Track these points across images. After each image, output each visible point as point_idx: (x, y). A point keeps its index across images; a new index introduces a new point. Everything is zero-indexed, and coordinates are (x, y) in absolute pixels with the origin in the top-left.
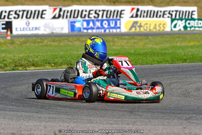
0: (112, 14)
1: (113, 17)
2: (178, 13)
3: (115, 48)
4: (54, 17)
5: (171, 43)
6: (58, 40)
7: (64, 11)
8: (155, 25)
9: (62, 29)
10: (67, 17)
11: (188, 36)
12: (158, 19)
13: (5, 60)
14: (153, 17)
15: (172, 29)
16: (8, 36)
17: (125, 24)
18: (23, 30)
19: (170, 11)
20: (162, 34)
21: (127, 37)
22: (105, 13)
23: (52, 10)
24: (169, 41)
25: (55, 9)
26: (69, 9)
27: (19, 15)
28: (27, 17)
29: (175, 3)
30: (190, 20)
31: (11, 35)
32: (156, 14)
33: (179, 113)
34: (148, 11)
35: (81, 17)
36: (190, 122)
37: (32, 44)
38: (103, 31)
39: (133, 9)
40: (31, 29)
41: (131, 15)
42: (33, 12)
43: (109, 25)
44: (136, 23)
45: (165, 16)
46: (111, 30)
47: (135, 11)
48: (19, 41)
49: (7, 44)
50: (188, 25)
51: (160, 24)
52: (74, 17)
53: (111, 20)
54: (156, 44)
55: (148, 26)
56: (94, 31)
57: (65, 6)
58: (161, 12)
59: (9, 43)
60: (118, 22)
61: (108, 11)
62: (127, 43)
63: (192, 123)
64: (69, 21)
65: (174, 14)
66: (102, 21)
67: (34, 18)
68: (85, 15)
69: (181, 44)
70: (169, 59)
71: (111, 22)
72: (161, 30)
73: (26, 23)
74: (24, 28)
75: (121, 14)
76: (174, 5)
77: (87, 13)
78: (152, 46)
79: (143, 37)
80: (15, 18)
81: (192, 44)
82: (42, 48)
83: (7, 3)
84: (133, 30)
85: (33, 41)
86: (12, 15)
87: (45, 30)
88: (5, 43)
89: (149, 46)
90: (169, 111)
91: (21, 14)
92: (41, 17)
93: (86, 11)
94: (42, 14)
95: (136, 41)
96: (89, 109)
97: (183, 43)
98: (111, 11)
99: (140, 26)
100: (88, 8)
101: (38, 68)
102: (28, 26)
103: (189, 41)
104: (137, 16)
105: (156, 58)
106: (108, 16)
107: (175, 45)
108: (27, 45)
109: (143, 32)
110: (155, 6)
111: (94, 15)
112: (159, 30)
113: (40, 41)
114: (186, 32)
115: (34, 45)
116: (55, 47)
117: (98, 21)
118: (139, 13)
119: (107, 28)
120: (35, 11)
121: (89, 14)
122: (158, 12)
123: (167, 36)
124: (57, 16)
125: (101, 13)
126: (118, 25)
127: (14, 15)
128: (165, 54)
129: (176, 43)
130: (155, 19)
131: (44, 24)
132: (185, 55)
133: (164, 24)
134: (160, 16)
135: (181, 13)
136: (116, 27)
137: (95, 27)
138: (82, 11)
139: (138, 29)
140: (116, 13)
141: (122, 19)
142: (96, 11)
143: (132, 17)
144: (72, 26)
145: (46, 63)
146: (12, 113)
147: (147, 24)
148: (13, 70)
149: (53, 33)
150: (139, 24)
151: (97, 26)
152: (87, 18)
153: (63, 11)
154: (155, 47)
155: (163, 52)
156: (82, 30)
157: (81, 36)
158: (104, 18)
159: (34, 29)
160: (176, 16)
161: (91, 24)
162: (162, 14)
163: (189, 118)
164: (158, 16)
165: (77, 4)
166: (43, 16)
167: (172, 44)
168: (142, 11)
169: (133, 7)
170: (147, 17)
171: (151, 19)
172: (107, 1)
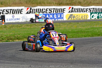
1: (59, 12)
3: (61, 29)
4: (27, 13)
5: (91, 26)
6: (30, 25)
7: (33, 9)
8: (82, 16)
10: (34, 13)
11: (100, 22)
12: (83, 13)
13: (2, 37)
14: (81, 12)
16: (3, 23)
17: (66, 16)
18: (11, 20)
19: (90, 9)
20: (86, 21)
21: (67, 23)
22: (55, 10)
23: (27, 9)
25: (28, 9)
27: (8, 12)
28: (12, 13)
29: (93, 4)
31: (5, 23)
32: (82, 10)
33: (97, 63)
35: (42, 12)
39: (70, 8)
41: (69, 11)
42: (16, 10)
45: (87, 11)
46: (58, 19)
47: (71, 9)
48: (9, 26)
51: (85, 16)
53: (58, 14)
54: (83, 26)
55: (78, 17)
57: (33, 7)
59: (4, 27)
60: (62, 15)
62: (67, 26)
65: (92, 10)
66: (53, 14)
67: (16, 13)
68: (44, 11)
69: (96, 26)
71: (58, 15)
72: (85, 19)
73: (12, 16)
74: (11, 19)
76: (92, 5)
79: (76, 23)
80: (6, 13)
82: (21, 30)
83: (2, 5)
85: (17, 26)
87: (22, 20)
88: (2, 27)
89: (79, 27)
92: (21, 13)
93: (45, 9)
95: (72, 25)
97: (97, 26)
98: (58, 9)
99: (74, 17)
100: (46, 8)
101: (20, 40)
103: (101, 25)
104: (72, 11)
105: (83, 34)
106: (57, 12)
107: (93, 27)
108: (13, 28)
109: (75, 20)
110: (82, 6)
111: (49, 11)
113: (20, 26)
114: (98, 20)
115: (17, 28)
116: (28, 29)
117: (51, 14)
119: (56, 18)
121: (46, 11)
123: (88, 22)
124: (29, 12)
125: (53, 10)
126: (62, 17)
127: (6, 12)
129: (94, 26)
131: (22, 16)
132: (99, 32)
133: (87, 16)
141: (64, 13)
142: (50, 9)
145: (24, 38)
146: (8, 64)
147: (78, 16)
148: (7, 41)
149: (27, 21)
150: (73, 16)
152: (45, 13)
154: (83, 28)
158: (55, 13)
159: (17, 19)
160: (93, 11)
162: (85, 10)
165: (40, 6)
166: (22, 12)
170: (77, 12)
172: (56, 4)
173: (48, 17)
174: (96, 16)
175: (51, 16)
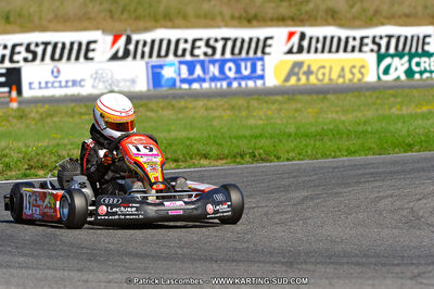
0: (246, 45)
3: (252, 122)
4: (115, 57)
5: (377, 109)
7: (137, 42)
8: (343, 69)
9: (133, 82)
10: (143, 56)
11: (415, 92)
12: (349, 56)
13: (5, 156)
14: (337, 51)
15: (379, 78)
16: (11, 100)
17: (275, 69)
18: (46, 87)
19: (374, 38)
20: (359, 90)
21: (280, 98)
22: (230, 44)
23: (110, 38)
24: (374, 104)
26: (148, 37)
27: (35, 54)
28: (53, 58)
29: (387, 18)
31: (20, 99)
33: (398, 265)
36: (421, 283)
37: (66, 119)
38: (225, 84)
39: (291, 35)
41: (287, 48)
42: (68, 46)
43: (238, 70)
44: (299, 65)
45: (364, 48)
46: (243, 84)
47: (295, 39)
48: (37, 112)
49: (10, 118)
51: (354, 67)
52: (159, 56)
53: (243, 60)
54: (345, 112)
55: (327, 71)
56: (206, 85)
57: (138, 31)
58: (354, 39)
59: (14, 117)
60: (259, 64)
61: (235, 40)
62: (280, 110)
63: (426, 285)
64: (147, 63)
66: (223, 63)
67: (69, 58)
68: (184, 50)
69: (401, 110)
70: (372, 145)
71: (243, 65)
72: (355, 80)
73: (53, 72)
74: (47, 83)
75: (265, 46)
76: (383, 24)
77: (188, 46)
78: (334, 115)
79: (315, 97)
80: (26, 60)
81: (425, 109)
83: (9, 27)
84: (293, 80)
85: (69, 111)
86: (19, 53)
87: (93, 86)
88: (6, 118)
89: (329, 116)
90: (373, 260)
91: (40, 50)
92: (86, 58)
93: (186, 41)
94: (87, 50)
95: (299, 106)
96: (195, 260)
97: (404, 108)
98: (243, 41)
99: (309, 73)
100: (191, 34)
102: (56, 77)
103: (419, 104)
104: (300, 50)
105: (345, 144)
106: (237, 51)
107: (387, 112)
108: (56, 119)
109: (314, 85)
110: (341, 26)
112: (350, 80)
113: (82, 111)
114: (411, 83)
115: (71, 120)
117: (213, 62)
118: (305, 43)
119: (235, 79)
120: (72, 44)
122: (347, 39)
123: (368, 94)
124: (120, 54)
125: (219, 46)
126: (259, 72)
127: (24, 54)
128: (365, 133)
129: (390, 108)
130: (341, 54)
131: (94, 71)
132: (409, 135)
133: (363, 67)
134: (353, 47)
136: (254, 75)
137: (207, 77)
138: (178, 41)
139: (303, 79)
140: (253, 45)
141: (266, 57)
142: (208, 40)
143: (290, 52)
144: (156, 77)
146: (24, 271)
147: (323, 67)
148: (26, 176)
150: (305, 68)
151: (211, 75)
152: (188, 57)
153: (133, 42)
154: (343, 118)
155: (360, 128)
156: (178, 84)
157: (175, 97)
158: (228, 55)
159: (70, 84)
160: (388, 48)
161: (198, 71)
163: (419, 275)
164: (349, 48)
165: (166, 27)
166: (91, 55)
167: (380, 112)
168: (311, 38)
169: (293, 29)
170: (323, 51)
171: (333, 56)
172: (233, 18)
174: (399, 67)
175: (211, 67)
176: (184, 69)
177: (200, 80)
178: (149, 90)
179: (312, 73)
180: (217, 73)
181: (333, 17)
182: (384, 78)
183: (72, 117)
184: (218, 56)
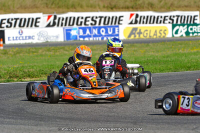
1: (112, 24)
2: (180, 18)
4: (49, 26)
5: (172, 50)
6: (54, 49)
7: (59, 18)
8: (156, 31)
9: (57, 37)
10: (62, 25)
11: (190, 42)
12: (159, 25)
15: (173, 36)
17: (124, 31)
18: (16, 39)
19: (171, 17)
20: (164, 41)
21: (127, 45)
22: (103, 19)
23: (47, 17)
24: (171, 48)
25: (49, 17)
27: (11, 24)
28: (20, 26)
29: (176, 7)
30: (192, 25)
31: (4, 45)
32: (156, 20)
33: (186, 123)
34: (148, 17)
35: (77, 24)
37: (26, 54)
38: (100, 38)
39: (132, 15)
40: (24, 38)
41: (130, 22)
42: (27, 20)
43: (107, 32)
44: (135, 29)
45: (166, 22)
47: (134, 17)
48: (13, 51)
50: (190, 31)
51: (161, 30)
52: (69, 25)
53: (109, 27)
54: (158, 51)
55: (148, 32)
56: (91, 39)
57: (60, 13)
58: (161, 17)
59: (2, 54)
60: (116, 29)
62: (127, 51)
64: (64, 28)
65: (175, 19)
66: (99, 28)
67: (28, 26)
68: (81, 22)
69: (184, 50)
71: (109, 29)
72: (162, 37)
73: (19, 32)
74: (16, 37)
75: (119, 20)
76: (175, 10)
77: (83, 20)
79: (143, 44)
80: (7, 27)
81: (195, 50)
82: (36, 58)
84: (132, 37)
85: (28, 51)
86: (4, 23)
87: (38, 39)
89: (150, 53)
90: (174, 121)
91: (13, 22)
92: (36, 26)
93: (82, 18)
94: (36, 22)
95: (136, 49)
97: (185, 50)
99: (140, 33)
100: (85, 15)
102: (21, 35)
103: (192, 48)
104: (136, 22)
105: (158, 67)
107: (177, 52)
108: (21, 55)
109: (142, 39)
110: (155, 11)
111: (91, 22)
113: (34, 50)
114: (188, 38)
115: (28, 55)
116: (50, 56)
117: (95, 28)
118: (138, 19)
119: (105, 36)
120: (29, 19)
121: (86, 21)
123: (168, 43)
124: (51, 24)
125: (98, 20)
129: (179, 50)
130: (155, 24)
131: (39, 32)
132: (188, 63)
133: (165, 30)
134: (161, 21)
135: (183, 18)
136: (114, 34)
137: (92, 35)
138: (78, 18)
139: (137, 36)
140: (114, 20)
141: (120, 26)
142: (93, 17)
143: (131, 23)
145: (42, 74)
146: (10, 126)
147: (147, 30)
148: (8, 81)
149: (48, 42)
150: (138, 31)
151: (94, 34)
152: (83, 26)
153: (57, 18)
154: (157, 55)
155: (165, 59)
156: (78, 38)
157: (77, 44)
158: (102, 25)
159: (27, 38)
160: (177, 22)
161: (88, 32)
162: (162, 19)
163: (196, 128)
164: (159, 22)
165: (72, 11)
166: (38, 24)
167: (174, 51)
168: (141, 17)
170: (147, 23)
172: (104, 7)
173: (89, 34)
174: (182, 30)
175: (94, 30)
176: (81, 31)
177: (89, 36)
178: (64, 41)
179: (141, 33)
180: (96, 33)
181: (151, 7)
182: (175, 35)
183: (29, 53)
184: (97, 25)
